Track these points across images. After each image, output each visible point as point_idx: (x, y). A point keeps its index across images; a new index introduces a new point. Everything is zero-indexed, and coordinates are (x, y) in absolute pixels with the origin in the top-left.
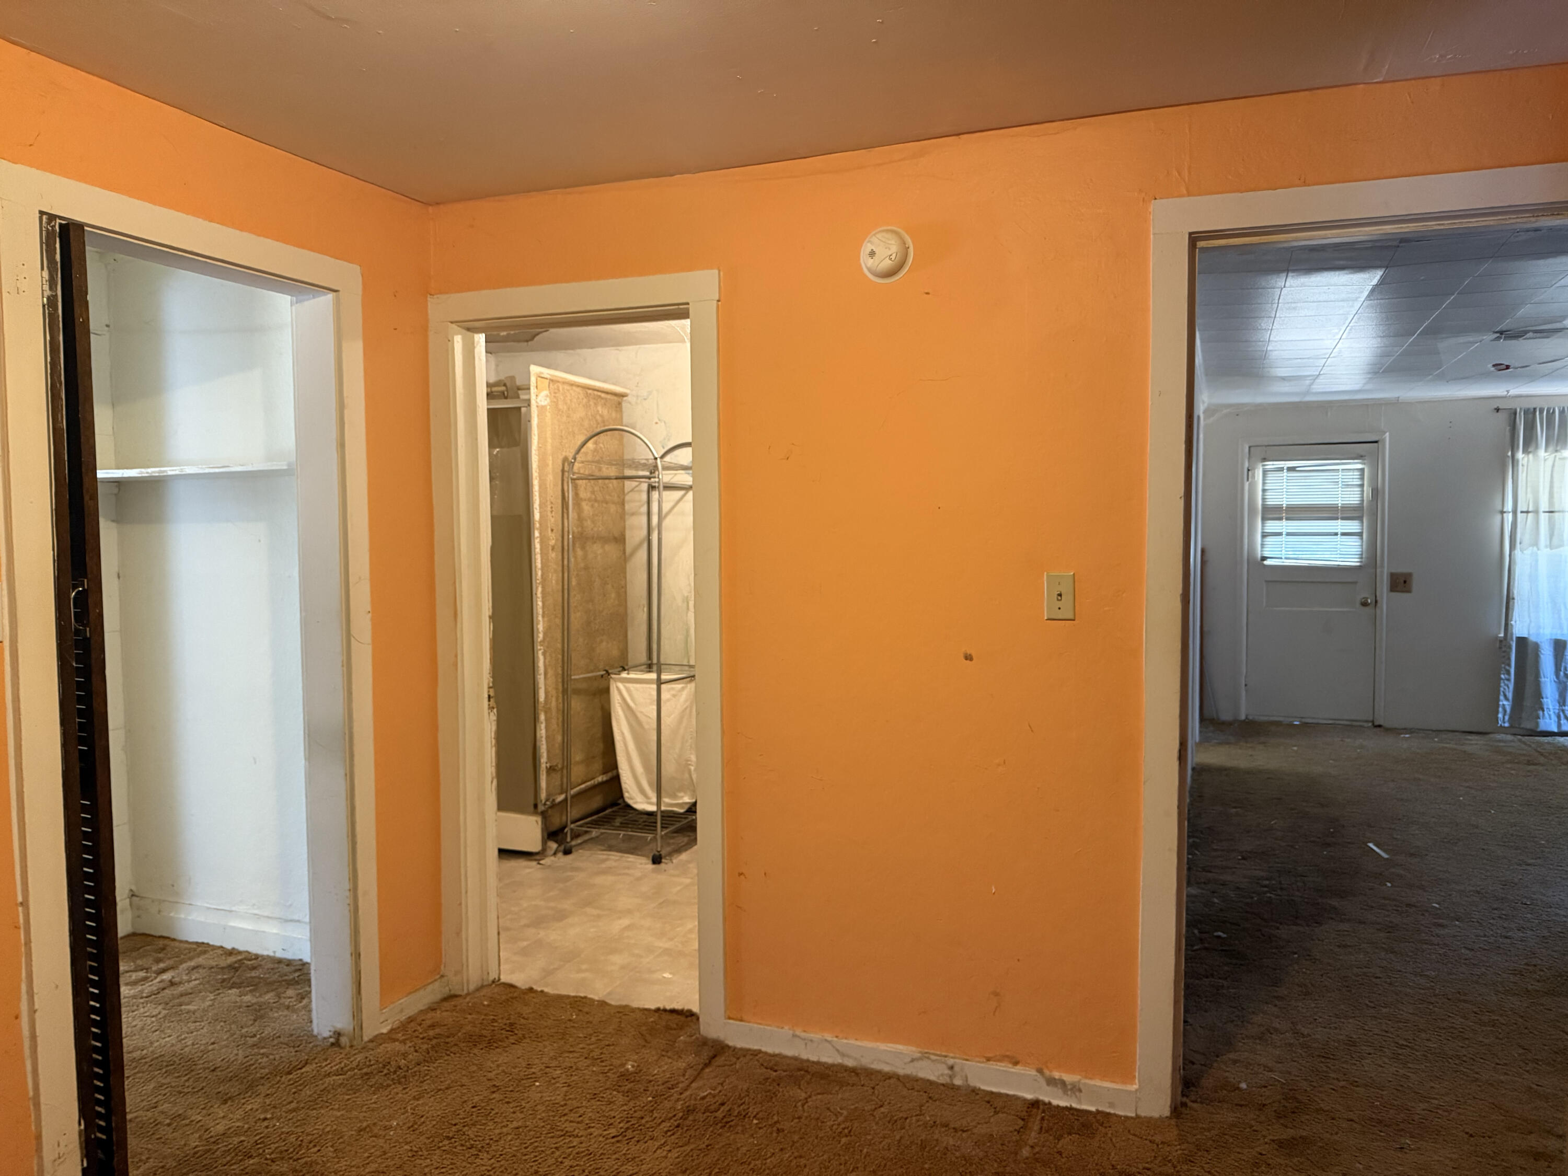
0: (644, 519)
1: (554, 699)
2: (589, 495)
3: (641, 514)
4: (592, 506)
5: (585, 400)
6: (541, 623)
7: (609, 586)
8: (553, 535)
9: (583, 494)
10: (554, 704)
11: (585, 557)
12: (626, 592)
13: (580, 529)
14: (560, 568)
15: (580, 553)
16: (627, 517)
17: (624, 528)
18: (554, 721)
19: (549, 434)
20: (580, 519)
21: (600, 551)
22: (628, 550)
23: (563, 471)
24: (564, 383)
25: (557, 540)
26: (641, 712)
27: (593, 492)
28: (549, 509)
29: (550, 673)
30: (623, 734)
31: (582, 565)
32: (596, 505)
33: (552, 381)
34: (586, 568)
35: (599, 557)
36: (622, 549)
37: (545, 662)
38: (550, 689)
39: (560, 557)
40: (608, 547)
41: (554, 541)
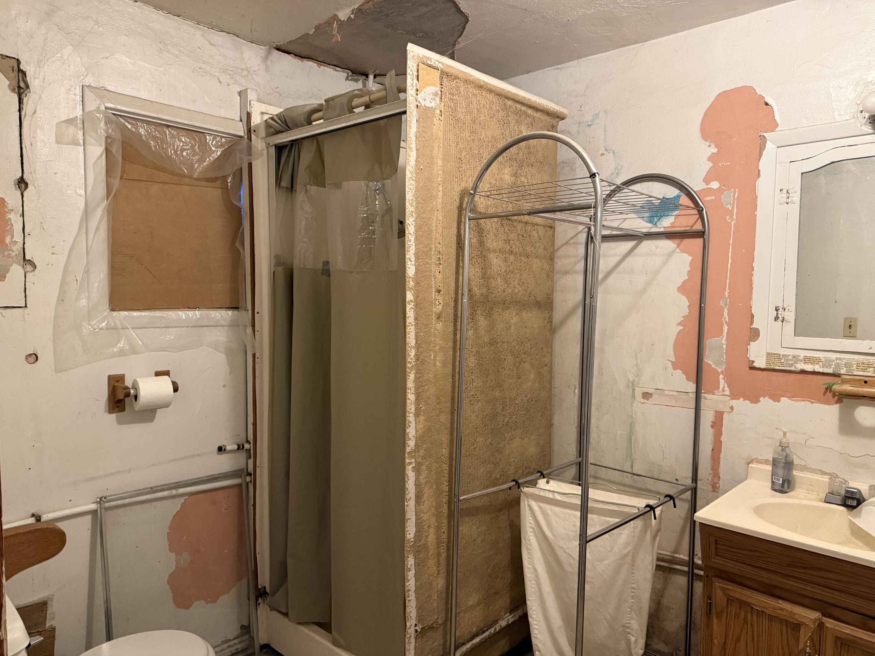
0: (581, 278)
1: (432, 531)
2: (500, 245)
3: (575, 272)
4: (505, 260)
5: (501, 114)
6: (413, 425)
7: (527, 366)
8: (440, 298)
9: (491, 243)
10: (432, 537)
11: (492, 327)
12: (551, 372)
13: (484, 290)
14: (451, 344)
15: (482, 322)
16: (556, 277)
17: (552, 290)
18: (431, 563)
19: (438, 153)
20: (486, 277)
21: (515, 320)
22: (557, 317)
23: (460, 209)
24: (466, 81)
25: (446, 305)
26: (562, 548)
27: (507, 241)
28: (434, 259)
29: (427, 493)
30: (536, 570)
31: (486, 339)
32: (512, 258)
33: (445, 74)
34: (493, 343)
35: (513, 328)
36: (547, 315)
37: (417, 479)
38: (425, 517)
39: (451, 329)
40: (525, 315)
41: (440, 307)
